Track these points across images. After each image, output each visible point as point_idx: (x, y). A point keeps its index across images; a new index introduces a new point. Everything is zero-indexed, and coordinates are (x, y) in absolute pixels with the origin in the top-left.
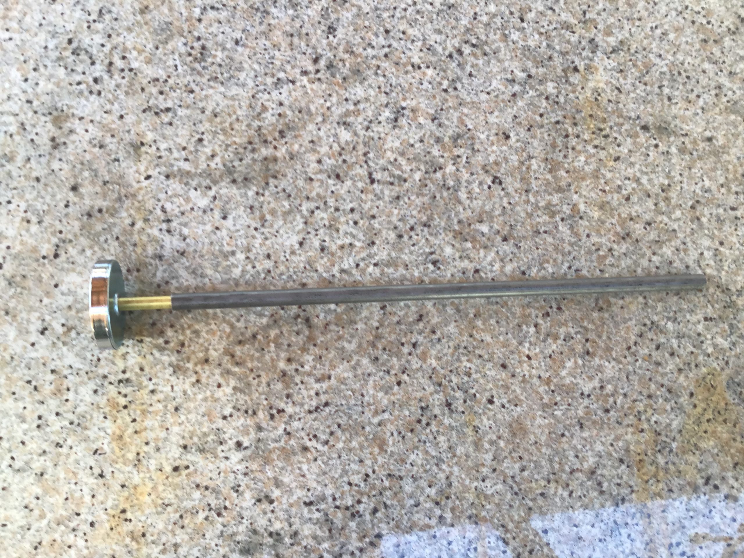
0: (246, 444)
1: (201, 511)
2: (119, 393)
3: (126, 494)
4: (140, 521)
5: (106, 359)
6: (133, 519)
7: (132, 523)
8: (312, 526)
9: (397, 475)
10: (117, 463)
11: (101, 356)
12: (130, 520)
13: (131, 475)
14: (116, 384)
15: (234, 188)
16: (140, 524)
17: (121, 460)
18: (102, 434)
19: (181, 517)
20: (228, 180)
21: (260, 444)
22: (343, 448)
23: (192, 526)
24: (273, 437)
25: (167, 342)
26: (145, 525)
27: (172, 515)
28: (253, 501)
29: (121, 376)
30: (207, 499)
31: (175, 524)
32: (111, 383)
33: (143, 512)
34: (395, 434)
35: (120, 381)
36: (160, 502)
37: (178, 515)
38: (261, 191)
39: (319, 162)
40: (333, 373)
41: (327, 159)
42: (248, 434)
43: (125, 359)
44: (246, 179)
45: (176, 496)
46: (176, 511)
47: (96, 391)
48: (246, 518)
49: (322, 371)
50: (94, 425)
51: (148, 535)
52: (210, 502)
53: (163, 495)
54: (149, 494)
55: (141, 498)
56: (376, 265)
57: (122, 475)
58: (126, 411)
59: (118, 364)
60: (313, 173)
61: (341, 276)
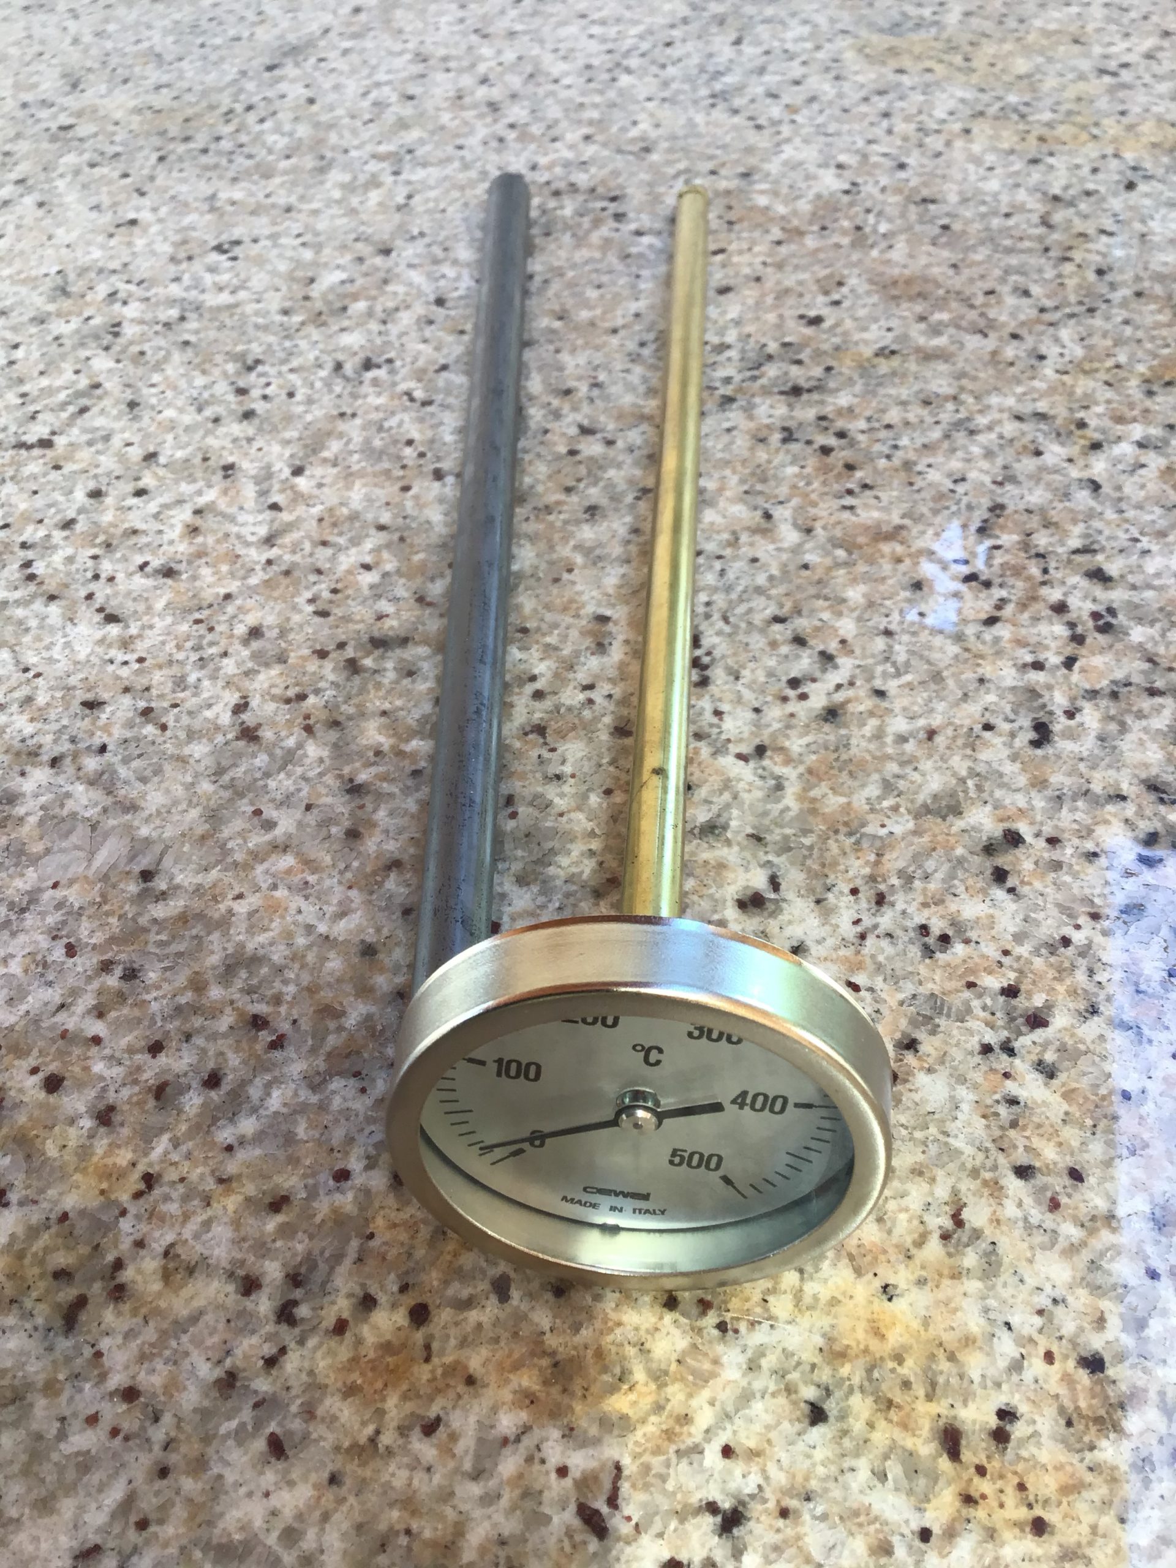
0: (759, 880)
1: (1011, 1087)
2: (340, 1327)
3: (861, 1406)
4: (1017, 1366)
5: (143, 1358)
6: (1000, 1399)
7: (1023, 1408)
8: (1129, 737)
9: (986, 515)
10: (685, 1419)
11: (116, 1380)
12: (1006, 1415)
13: (768, 1362)
14: (288, 1334)
16: (1036, 1366)
17: (675, 1393)
18: (509, 1465)
19: (1023, 1172)
21: (774, 836)
22: (859, 619)
23: (1071, 1135)
24: (759, 794)
25: (213, 1081)
26: (1044, 1344)
27: (1010, 1210)
28: (999, 894)
29: (264, 1304)
30: (957, 1054)
31: (1054, 1205)
32: (271, 1362)
33: (968, 1341)
34: (848, 501)
35: (285, 1314)
36: (934, 1248)
37: (1014, 1185)
40: (590, 609)
42: (721, 866)
43: (191, 1271)
45: (918, 1172)
46: (995, 1189)
47: (277, 1448)
48: (1068, 931)
49: (574, 634)
50: (446, 1495)
51: (1096, 1342)
52: (974, 1043)
53: (903, 1227)
54: (887, 1291)
55: (895, 1338)
56: (298, 472)
57: (758, 1407)
58: (443, 1316)
59: (199, 1303)
61: (280, 546)
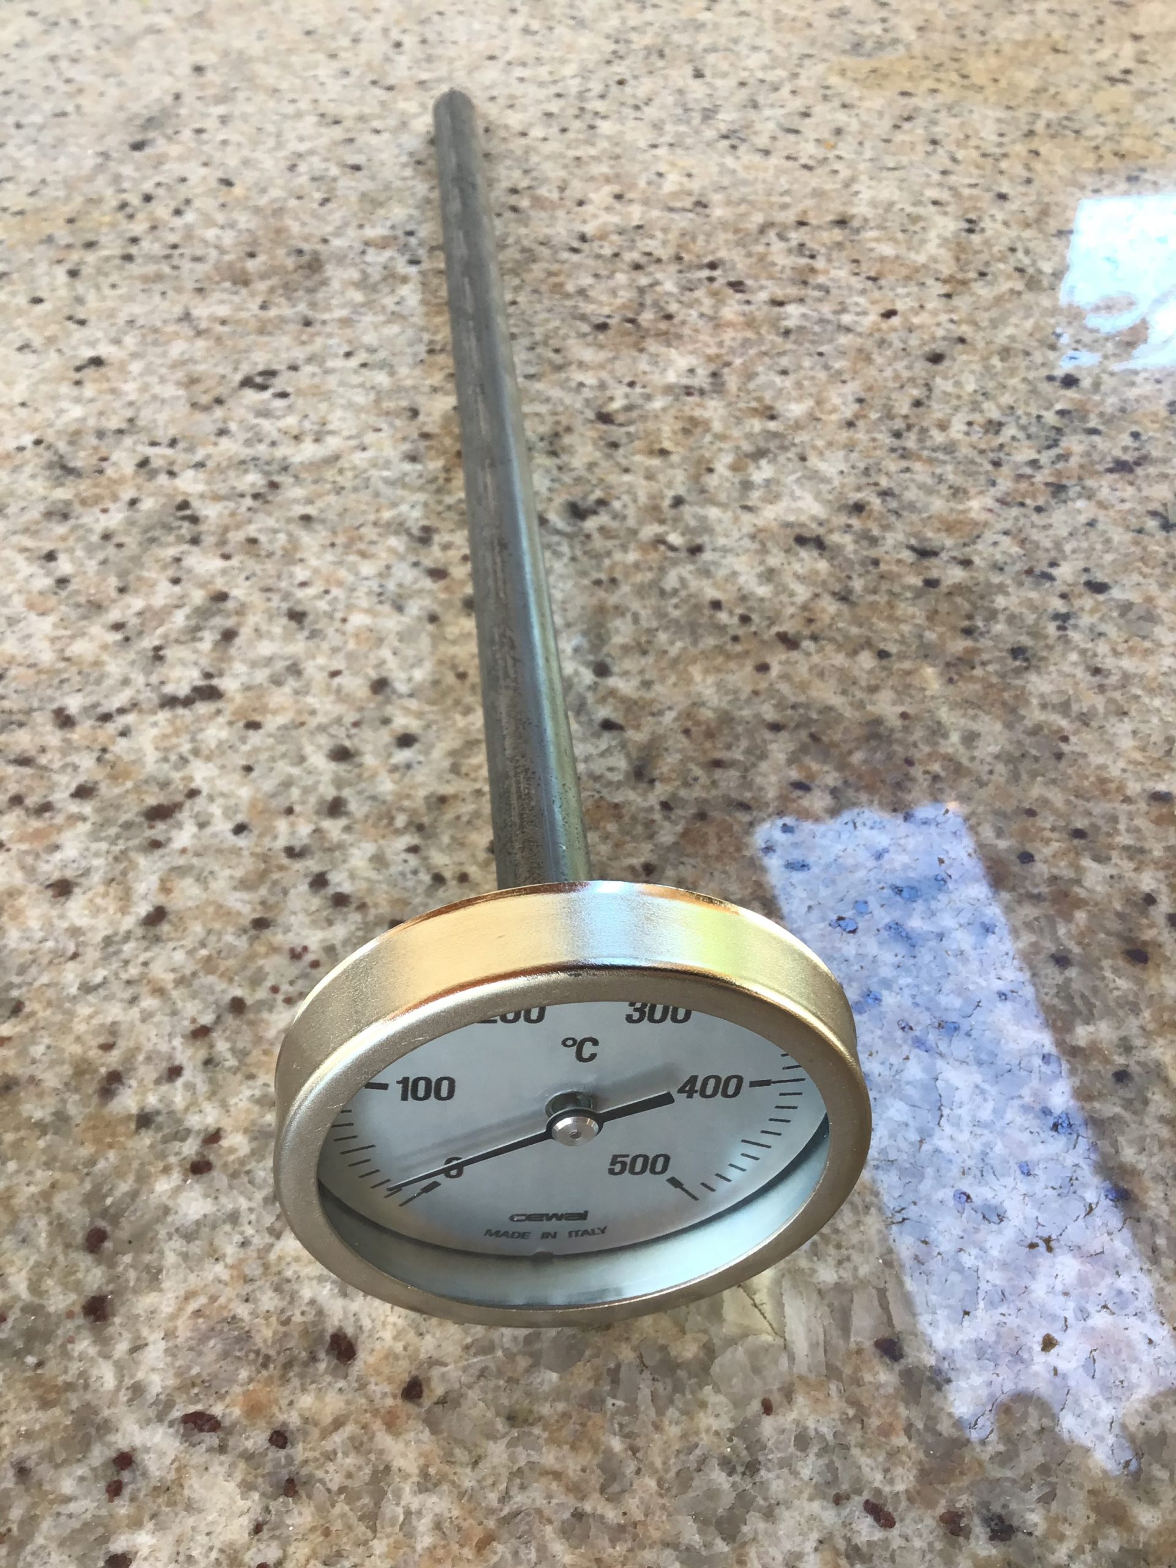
15: (146, 1302)
20: (84, 1345)
38: (190, 1148)
39: (63, 889)
40: (1135, 787)
41: (58, 856)
44: (95, 1241)
56: (602, 670)
60: (124, 911)
61: (665, 780)
